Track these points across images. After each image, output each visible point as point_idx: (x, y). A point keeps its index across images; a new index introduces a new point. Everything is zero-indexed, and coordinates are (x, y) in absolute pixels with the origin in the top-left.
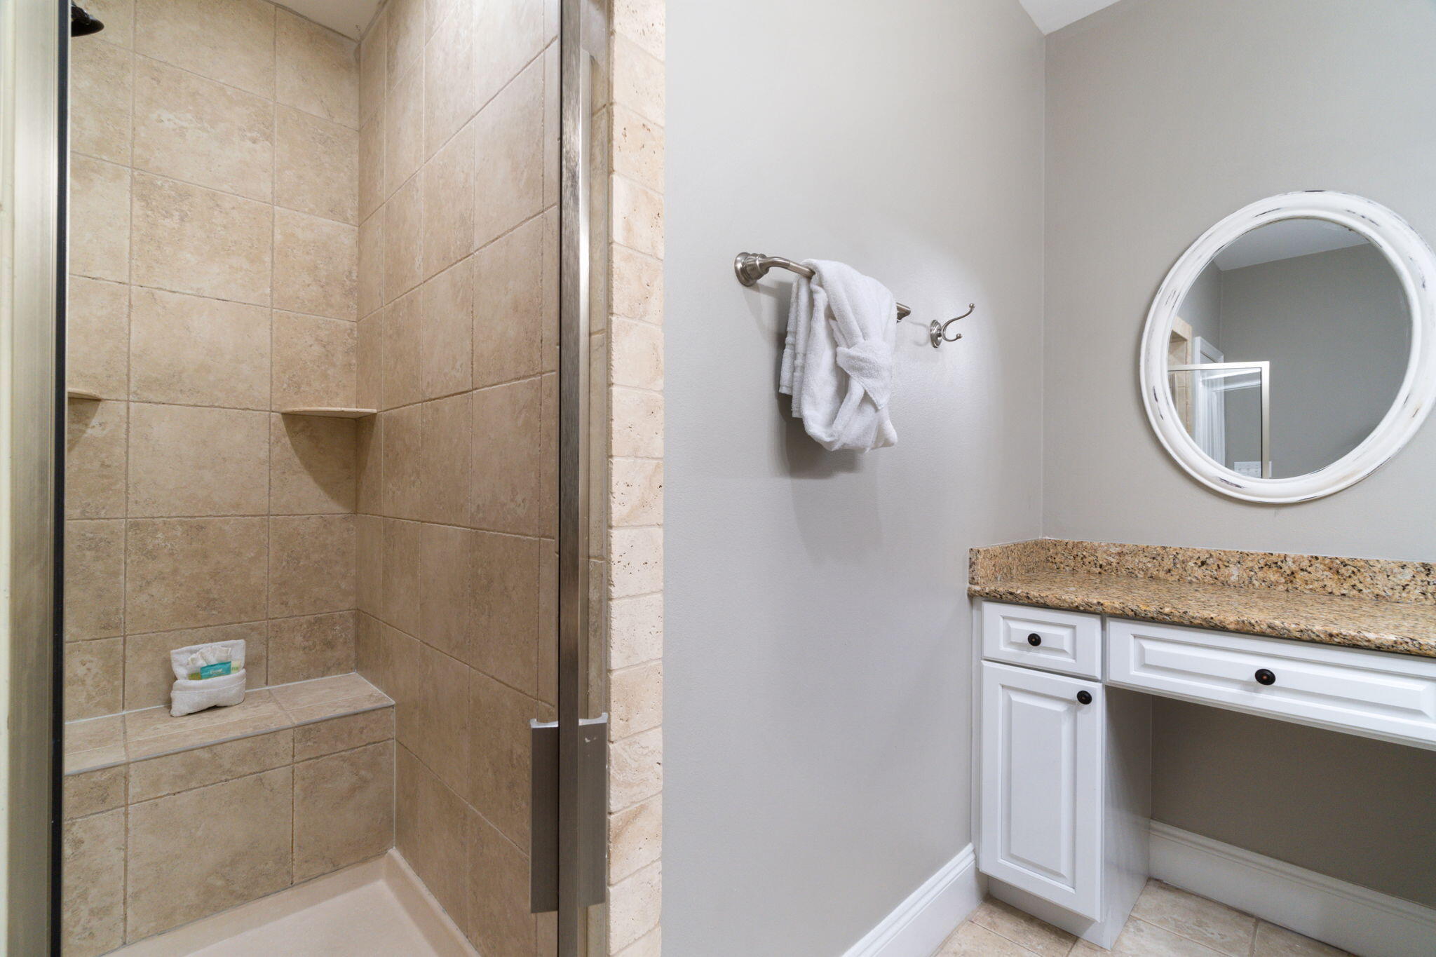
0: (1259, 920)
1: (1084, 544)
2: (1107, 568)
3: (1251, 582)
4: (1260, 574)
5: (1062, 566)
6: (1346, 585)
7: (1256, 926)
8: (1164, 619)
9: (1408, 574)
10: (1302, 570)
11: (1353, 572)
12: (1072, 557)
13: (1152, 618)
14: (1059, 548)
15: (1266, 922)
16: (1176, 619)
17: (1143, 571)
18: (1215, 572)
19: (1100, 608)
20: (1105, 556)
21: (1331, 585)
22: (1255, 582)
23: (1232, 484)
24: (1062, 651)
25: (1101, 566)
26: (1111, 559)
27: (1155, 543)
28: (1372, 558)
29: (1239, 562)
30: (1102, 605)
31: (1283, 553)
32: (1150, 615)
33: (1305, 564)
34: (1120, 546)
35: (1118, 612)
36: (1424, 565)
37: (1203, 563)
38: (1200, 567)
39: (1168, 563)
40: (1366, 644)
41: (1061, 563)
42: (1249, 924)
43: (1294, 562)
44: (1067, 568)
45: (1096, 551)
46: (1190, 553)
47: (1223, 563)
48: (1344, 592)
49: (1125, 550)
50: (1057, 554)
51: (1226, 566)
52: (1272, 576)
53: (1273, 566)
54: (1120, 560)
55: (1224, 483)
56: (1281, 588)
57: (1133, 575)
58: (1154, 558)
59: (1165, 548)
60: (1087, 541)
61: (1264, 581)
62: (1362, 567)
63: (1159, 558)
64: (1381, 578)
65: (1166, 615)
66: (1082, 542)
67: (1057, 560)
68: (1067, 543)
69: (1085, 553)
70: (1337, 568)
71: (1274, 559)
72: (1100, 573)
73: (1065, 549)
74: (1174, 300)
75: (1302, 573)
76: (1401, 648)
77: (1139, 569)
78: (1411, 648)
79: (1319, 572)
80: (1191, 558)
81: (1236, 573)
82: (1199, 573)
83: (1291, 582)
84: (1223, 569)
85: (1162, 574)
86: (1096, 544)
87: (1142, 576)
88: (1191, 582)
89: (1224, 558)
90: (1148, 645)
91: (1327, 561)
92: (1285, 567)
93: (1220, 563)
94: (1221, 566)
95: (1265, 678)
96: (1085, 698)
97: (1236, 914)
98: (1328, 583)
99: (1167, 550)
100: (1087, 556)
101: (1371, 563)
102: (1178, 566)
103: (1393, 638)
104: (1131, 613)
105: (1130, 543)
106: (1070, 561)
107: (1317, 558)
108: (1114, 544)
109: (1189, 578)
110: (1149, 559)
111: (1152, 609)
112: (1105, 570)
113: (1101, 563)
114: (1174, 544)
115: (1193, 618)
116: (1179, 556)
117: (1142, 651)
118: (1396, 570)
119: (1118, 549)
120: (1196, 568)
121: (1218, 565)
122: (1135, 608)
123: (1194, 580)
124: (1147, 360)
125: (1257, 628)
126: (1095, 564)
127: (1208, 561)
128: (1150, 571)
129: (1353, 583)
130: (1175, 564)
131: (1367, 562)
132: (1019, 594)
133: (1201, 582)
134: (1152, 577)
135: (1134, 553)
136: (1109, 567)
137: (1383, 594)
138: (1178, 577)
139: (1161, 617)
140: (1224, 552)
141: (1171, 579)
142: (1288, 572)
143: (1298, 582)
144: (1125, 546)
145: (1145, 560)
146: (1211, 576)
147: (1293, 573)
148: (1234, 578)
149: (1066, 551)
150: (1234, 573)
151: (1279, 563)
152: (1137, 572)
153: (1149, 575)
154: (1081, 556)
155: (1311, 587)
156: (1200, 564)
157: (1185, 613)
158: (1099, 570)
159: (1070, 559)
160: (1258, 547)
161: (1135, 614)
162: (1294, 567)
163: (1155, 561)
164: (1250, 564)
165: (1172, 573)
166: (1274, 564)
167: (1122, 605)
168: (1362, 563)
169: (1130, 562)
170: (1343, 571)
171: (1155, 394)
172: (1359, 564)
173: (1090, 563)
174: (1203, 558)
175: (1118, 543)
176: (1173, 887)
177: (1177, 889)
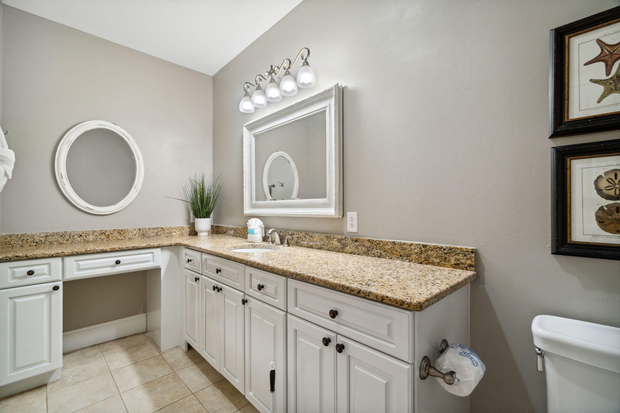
0: (99, 345)
1: (28, 234)
2: (39, 243)
3: (96, 240)
4: (99, 237)
5: (15, 245)
6: (122, 236)
7: (99, 346)
8: (88, 252)
9: (136, 231)
10: (111, 234)
11: (124, 233)
12: (21, 241)
13: (84, 253)
14: (13, 238)
15: (101, 344)
16: (92, 252)
17: (57, 241)
18: (85, 238)
19: (63, 254)
20: (38, 238)
21: (119, 237)
22: (98, 239)
23: (90, 209)
24: (44, 274)
25: (37, 242)
26: (42, 239)
27: (61, 230)
28: (128, 228)
29: (93, 234)
30: (64, 252)
31: (106, 230)
32: (83, 252)
33: (112, 232)
34: (46, 233)
35: (70, 254)
36: (139, 229)
37: (81, 236)
38: (79, 237)
39: (67, 237)
40: (141, 247)
41: (15, 244)
42: (97, 347)
43: (109, 232)
44: (18, 246)
45: (34, 236)
46: (75, 233)
47: (87, 235)
48: (122, 238)
49: (48, 235)
50: (11, 240)
51: (89, 236)
52: (103, 237)
53: (103, 234)
54: (46, 239)
55: (88, 209)
56: (105, 240)
57: (52, 244)
58: (61, 236)
59: (66, 232)
60: (29, 233)
61: (100, 239)
62: (126, 231)
63: (63, 236)
64: (130, 233)
65: (88, 251)
66: (26, 234)
67: (12, 242)
68: (18, 235)
69: (28, 238)
70: (120, 232)
71: (103, 231)
72: (36, 245)
73: (17, 237)
74: (69, 143)
75: (111, 235)
76: (147, 247)
77: (55, 241)
78: (149, 246)
79: (116, 234)
80: (76, 234)
81: (92, 237)
82: (79, 239)
83: (108, 238)
84: (87, 237)
85: (65, 242)
86: (34, 233)
87: (56, 244)
88: (76, 243)
89: (88, 233)
90: (80, 263)
91: (118, 230)
92: (106, 234)
93: (86, 235)
94: (87, 236)
95: (118, 262)
96: (56, 288)
97: (92, 347)
98: (118, 236)
99: (67, 232)
100: (29, 239)
101: (128, 230)
102: (71, 238)
103: (145, 245)
104: (75, 253)
105: (50, 231)
106: (19, 242)
107: (115, 230)
108: (43, 233)
109: (75, 242)
110: (59, 237)
111: (83, 250)
112: (39, 244)
113: (36, 241)
114: (69, 230)
115: (97, 250)
116: (71, 234)
117: (79, 265)
118: (133, 231)
119: (45, 235)
120: (78, 238)
121: (86, 236)
122: (77, 251)
123: (77, 242)
124: (58, 163)
125: (116, 249)
126: (34, 242)
127: (82, 235)
128: (60, 241)
129: (124, 235)
130: (70, 237)
131: (127, 229)
132: (21, 256)
133: (80, 242)
134: (60, 243)
135: (53, 235)
136: (41, 242)
137: (131, 237)
138: (71, 242)
139: (87, 252)
140: (88, 231)
141: (68, 243)
142: (107, 235)
143: (110, 238)
144: (48, 233)
145: (57, 237)
146: (84, 240)
147: (109, 235)
148: (91, 239)
149: (17, 238)
150: (91, 238)
151: (105, 233)
152: (54, 242)
153: (59, 243)
154: (26, 239)
155: (113, 238)
156: (79, 236)
157: (95, 249)
158: (36, 244)
159: (19, 241)
160: (98, 228)
161: (77, 253)
162: (109, 233)
163: (62, 237)
164: (96, 234)
165: (69, 240)
166: (103, 233)
167: (72, 251)
168: (126, 230)
169: (50, 239)
170: (121, 233)
171: (62, 176)
172: (125, 230)
173: (31, 242)
174: (80, 234)
175: (45, 232)
176: (69, 352)
177: (71, 352)
